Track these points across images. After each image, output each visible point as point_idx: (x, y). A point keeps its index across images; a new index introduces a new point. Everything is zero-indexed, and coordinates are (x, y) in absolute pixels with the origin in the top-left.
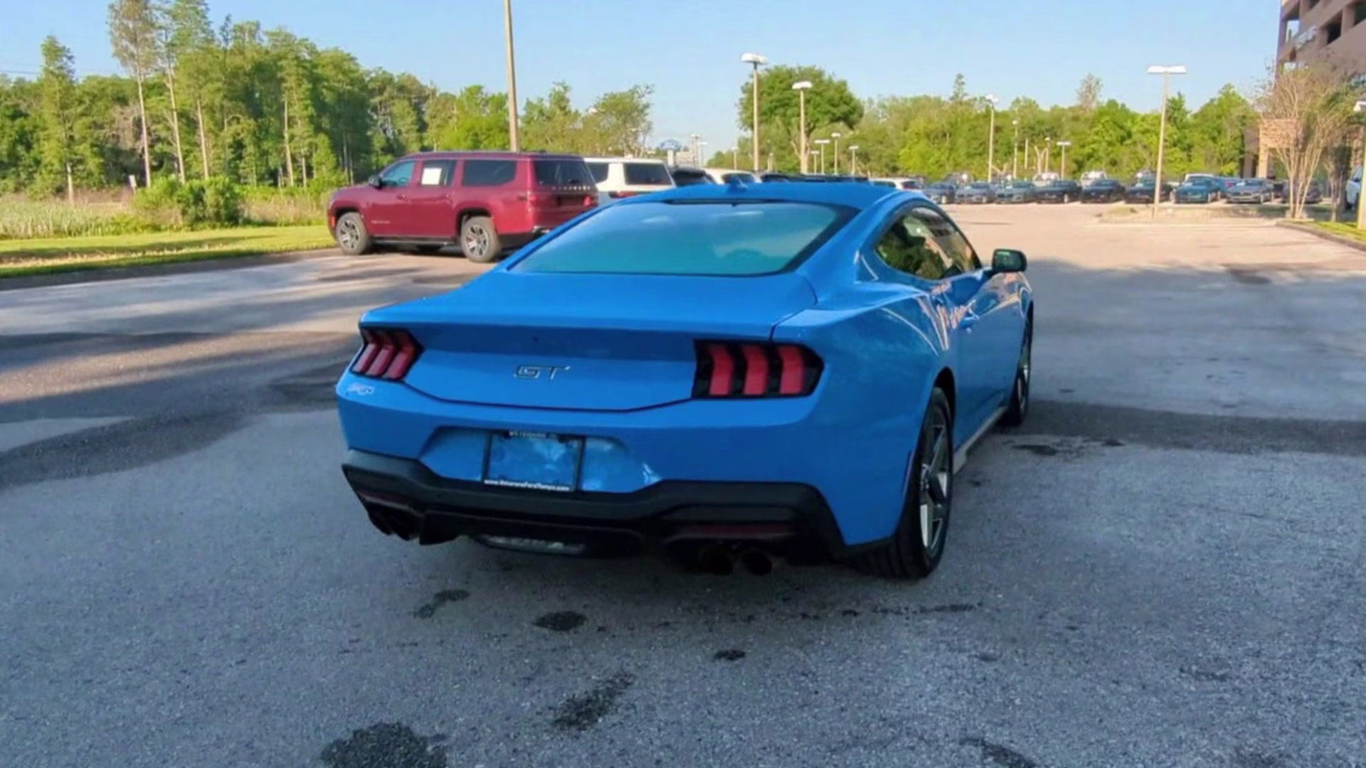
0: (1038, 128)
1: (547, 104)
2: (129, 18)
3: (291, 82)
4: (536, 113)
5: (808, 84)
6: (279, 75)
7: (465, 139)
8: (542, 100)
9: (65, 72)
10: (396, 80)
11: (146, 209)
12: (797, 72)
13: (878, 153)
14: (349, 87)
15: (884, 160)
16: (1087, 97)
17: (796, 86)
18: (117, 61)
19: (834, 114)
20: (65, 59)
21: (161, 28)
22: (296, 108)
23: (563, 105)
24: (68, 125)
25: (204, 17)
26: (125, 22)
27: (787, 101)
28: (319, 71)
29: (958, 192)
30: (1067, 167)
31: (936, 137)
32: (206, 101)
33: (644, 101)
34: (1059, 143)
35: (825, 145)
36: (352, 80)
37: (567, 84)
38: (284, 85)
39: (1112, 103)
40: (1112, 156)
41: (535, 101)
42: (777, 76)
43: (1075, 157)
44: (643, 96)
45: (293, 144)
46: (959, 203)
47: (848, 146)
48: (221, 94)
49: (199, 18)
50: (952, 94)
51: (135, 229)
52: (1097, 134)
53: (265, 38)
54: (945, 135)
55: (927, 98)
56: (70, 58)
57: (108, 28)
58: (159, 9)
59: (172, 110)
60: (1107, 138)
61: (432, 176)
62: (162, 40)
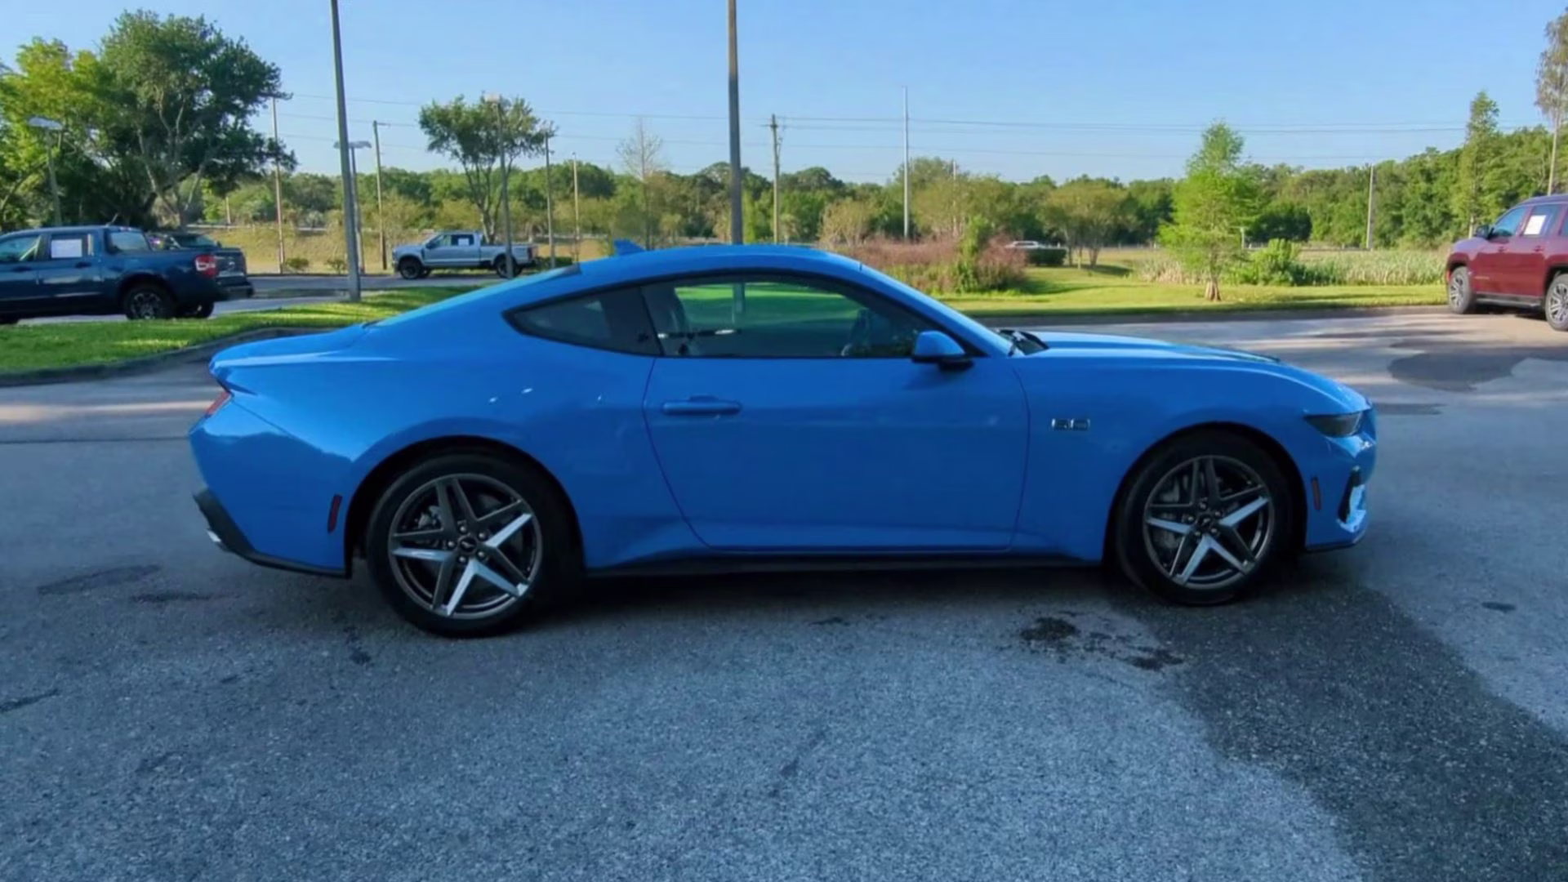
2: (1557, 65)
9: (1487, 126)
20: (1490, 113)
24: (1480, 177)
56: (1496, 111)
61: (1535, 225)
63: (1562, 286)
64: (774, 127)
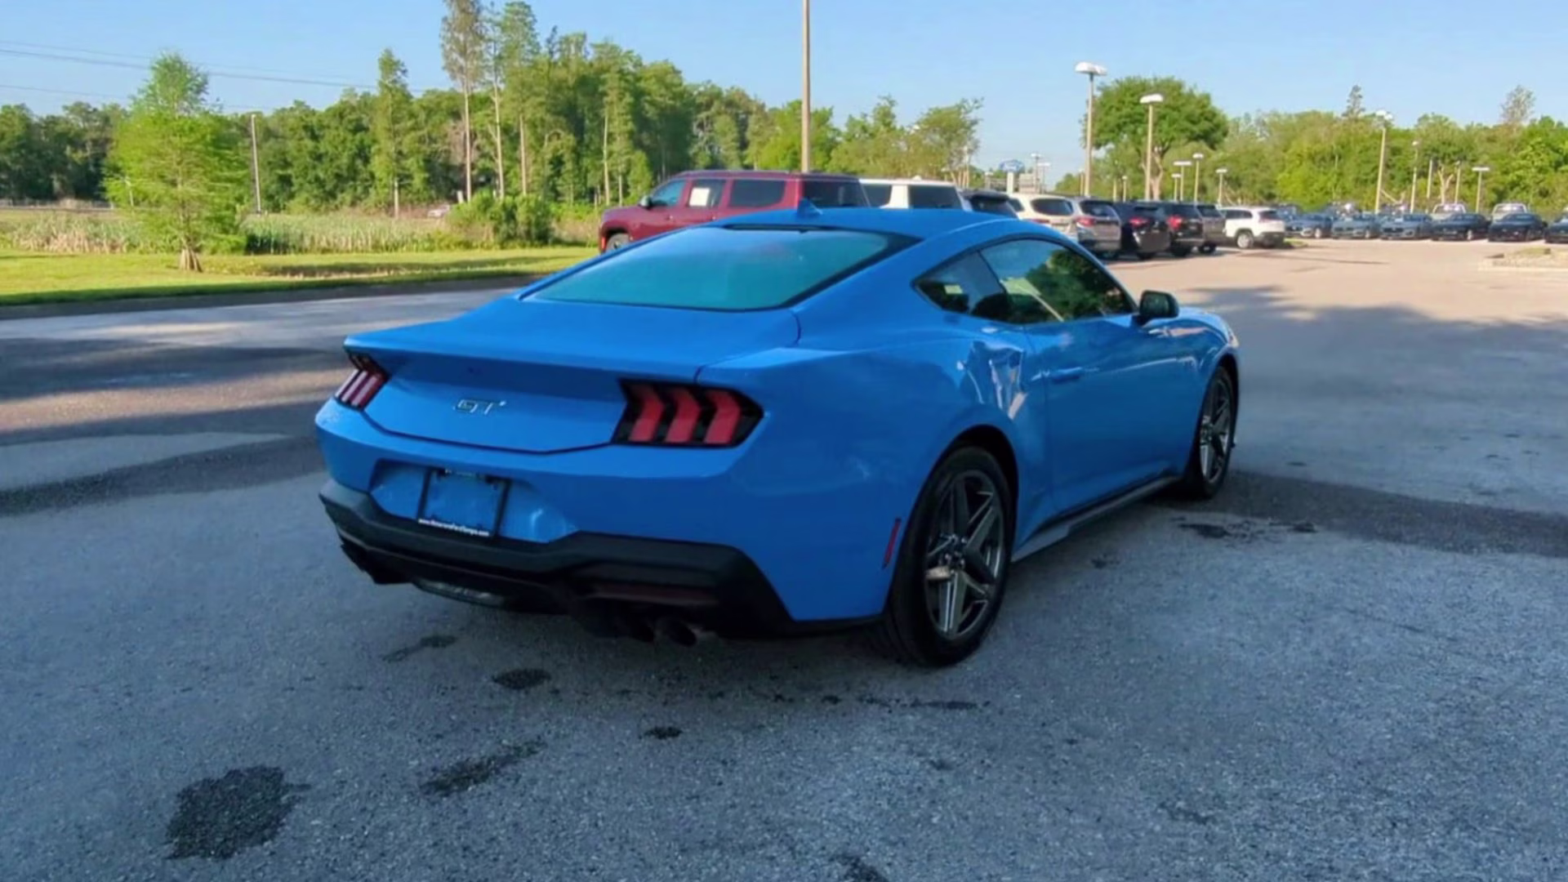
0: (1443, 149)
1: (870, 121)
2: (460, 32)
3: (612, 96)
4: (858, 129)
5: (1157, 98)
6: (601, 89)
7: (784, 158)
8: (865, 116)
9: (398, 86)
10: (725, 94)
11: (460, 226)
12: (1152, 83)
13: (1251, 178)
14: (671, 102)
15: (1258, 186)
16: (1513, 113)
17: (1145, 100)
18: (447, 74)
19: (1192, 132)
20: (399, 73)
21: (490, 40)
22: (616, 123)
23: (888, 120)
24: (398, 139)
25: (531, 29)
26: (456, 34)
27: (1138, 117)
28: (642, 84)
29: (1335, 225)
30: (1483, 198)
31: (1323, 159)
32: (528, 116)
33: (972, 116)
34: (1475, 169)
35: (1186, 167)
36: (674, 94)
37: (893, 98)
38: (606, 99)
39: (1547, 121)
40: (1542, 185)
41: (858, 117)
42: (1128, 89)
43: (1494, 185)
44: (970, 111)
45: (611, 160)
46: (1336, 238)
47: (1216, 168)
48: (544, 109)
49: (526, 30)
50: (1345, 110)
51: (448, 247)
52: (1524, 158)
53: (591, 51)
54: (1333, 158)
55: (1315, 113)
56: (404, 72)
57: (440, 41)
58: (490, 21)
59: (496, 124)
60: (1538, 163)
61: (700, 197)
62: (490, 52)
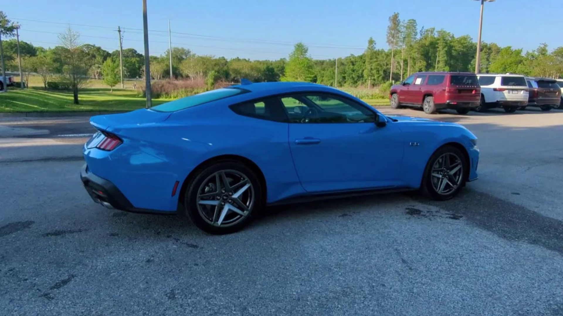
1: (536, 53)
2: (392, 30)
3: (441, 48)
4: (530, 57)
6: (437, 46)
8: (535, 51)
9: (373, 48)
11: (382, 91)
14: (462, 49)
18: (387, 44)
21: (402, 32)
22: (441, 57)
23: (543, 52)
24: (371, 65)
25: (415, 28)
28: (452, 44)
32: (411, 56)
36: (464, 46)
37: (546, 44)
38: (438, 49)
41: (531, 52)
45: (438, 69)
48: (417, 53)
49: (413, 28)
51: (377, 98)
53: (436, 33)
56: (375, 44)
57: (386, 33)
58: (403, 26)
59: (401, 59)
61: (419, 81)
62: (401, 36)
63: (428, 100)
64: (119, 31)
